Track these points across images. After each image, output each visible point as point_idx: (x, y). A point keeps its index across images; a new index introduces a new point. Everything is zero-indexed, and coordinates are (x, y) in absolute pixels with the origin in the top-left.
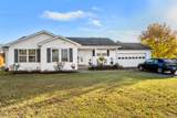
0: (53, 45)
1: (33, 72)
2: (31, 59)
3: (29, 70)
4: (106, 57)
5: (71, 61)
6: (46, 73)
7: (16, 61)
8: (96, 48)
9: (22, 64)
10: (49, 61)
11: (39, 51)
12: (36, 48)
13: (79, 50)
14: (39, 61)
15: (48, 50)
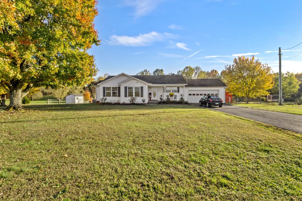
0: (128, 85)
1: (115, 104)
2: (114, 94)
3: (113, 102)
4: (175, 94)
5: (142, 96)
6: (124, 104)
7: (104, 96)
8: (165, 85)
9: (108, 98)
10: (126, 96)
11: (119, 88)
12: (117, 86)
13: (149, 87)
14: (119, 96)
15: (126, 88)
